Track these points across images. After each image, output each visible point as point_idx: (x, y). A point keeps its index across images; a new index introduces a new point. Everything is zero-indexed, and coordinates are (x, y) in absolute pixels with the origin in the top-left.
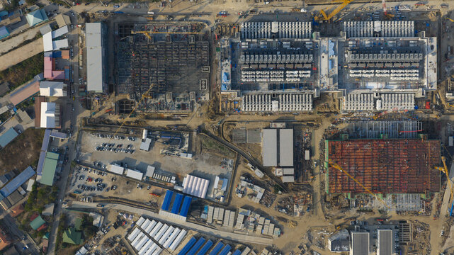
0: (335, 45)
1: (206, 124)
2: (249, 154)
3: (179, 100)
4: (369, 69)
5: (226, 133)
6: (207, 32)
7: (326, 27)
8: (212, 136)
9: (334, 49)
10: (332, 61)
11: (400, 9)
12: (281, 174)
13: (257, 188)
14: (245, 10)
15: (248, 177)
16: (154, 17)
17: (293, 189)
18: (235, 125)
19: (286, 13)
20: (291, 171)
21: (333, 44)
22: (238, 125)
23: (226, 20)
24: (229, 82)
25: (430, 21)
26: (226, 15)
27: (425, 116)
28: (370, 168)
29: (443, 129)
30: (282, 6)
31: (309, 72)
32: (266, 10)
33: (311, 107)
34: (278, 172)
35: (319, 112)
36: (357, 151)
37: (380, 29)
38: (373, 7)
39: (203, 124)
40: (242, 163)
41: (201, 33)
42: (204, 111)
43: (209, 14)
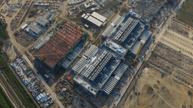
0: (121, 53)
1: (122, 6)
2: (101, 11)
3: (135, 3)
4: (102, 60)
5: (114, 10)
6: (155, 23)
7: (130, 61)
8: (116, 5)
9: (120, 52)
10: (116, 49)
11: (118, 96)
12: (87, 14)
13: (89, 6)
14: (156, 39)
15: (94, 6)
16: (170, 12)
17: (79, 16)
18: (115, 13)
19: (146, 51)
20: (85, 18)
21: (122, 53)
22: (114, 14)
23: (156, 32)
24: (132, 14)
25: (103, 105)
26: (158, 32)
27: (65, 74)
28: (65, 38)
29: (54, 78)
30: (150, 52)
31: (117, 39)
32: (152, 46)
33: (103, 35)
34: (88, 14)
35: (98, 39)
36: (74, 38)
37: (115, 77)
38: (127, 85)
39: (122, 5)
40: (100, 8)
41: (155, 22)
42: (127, 8)
43: (162, 27)
